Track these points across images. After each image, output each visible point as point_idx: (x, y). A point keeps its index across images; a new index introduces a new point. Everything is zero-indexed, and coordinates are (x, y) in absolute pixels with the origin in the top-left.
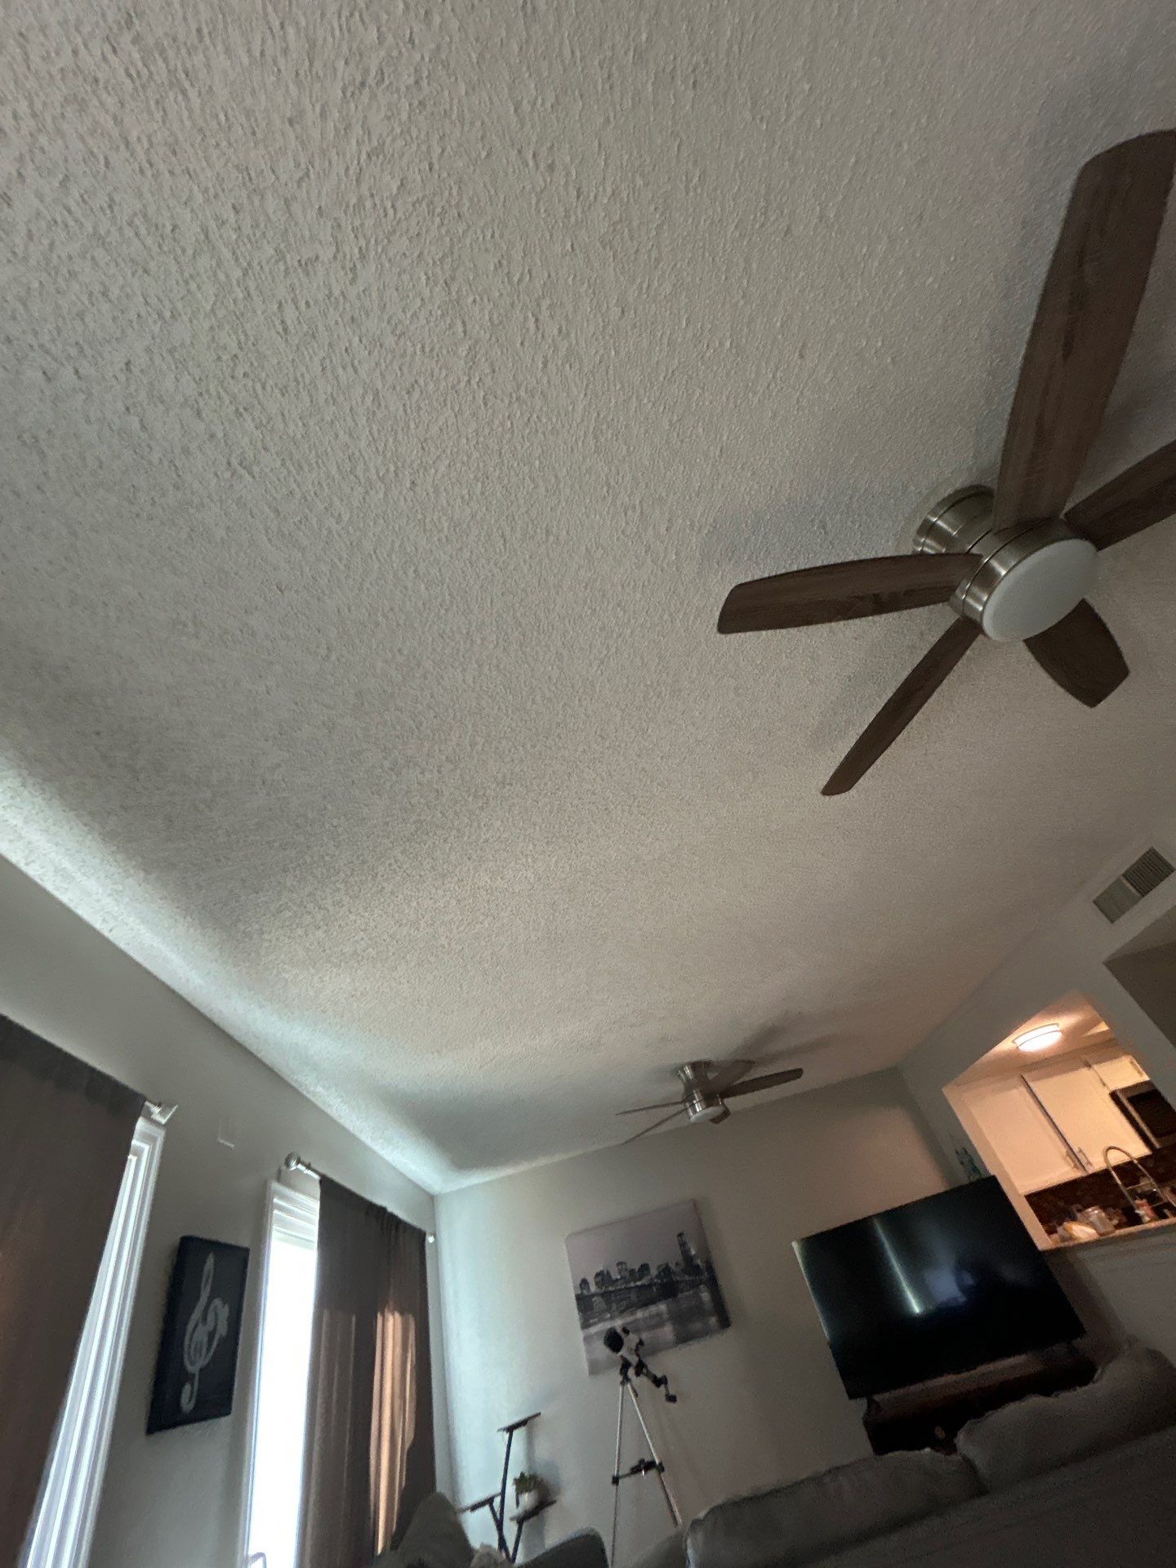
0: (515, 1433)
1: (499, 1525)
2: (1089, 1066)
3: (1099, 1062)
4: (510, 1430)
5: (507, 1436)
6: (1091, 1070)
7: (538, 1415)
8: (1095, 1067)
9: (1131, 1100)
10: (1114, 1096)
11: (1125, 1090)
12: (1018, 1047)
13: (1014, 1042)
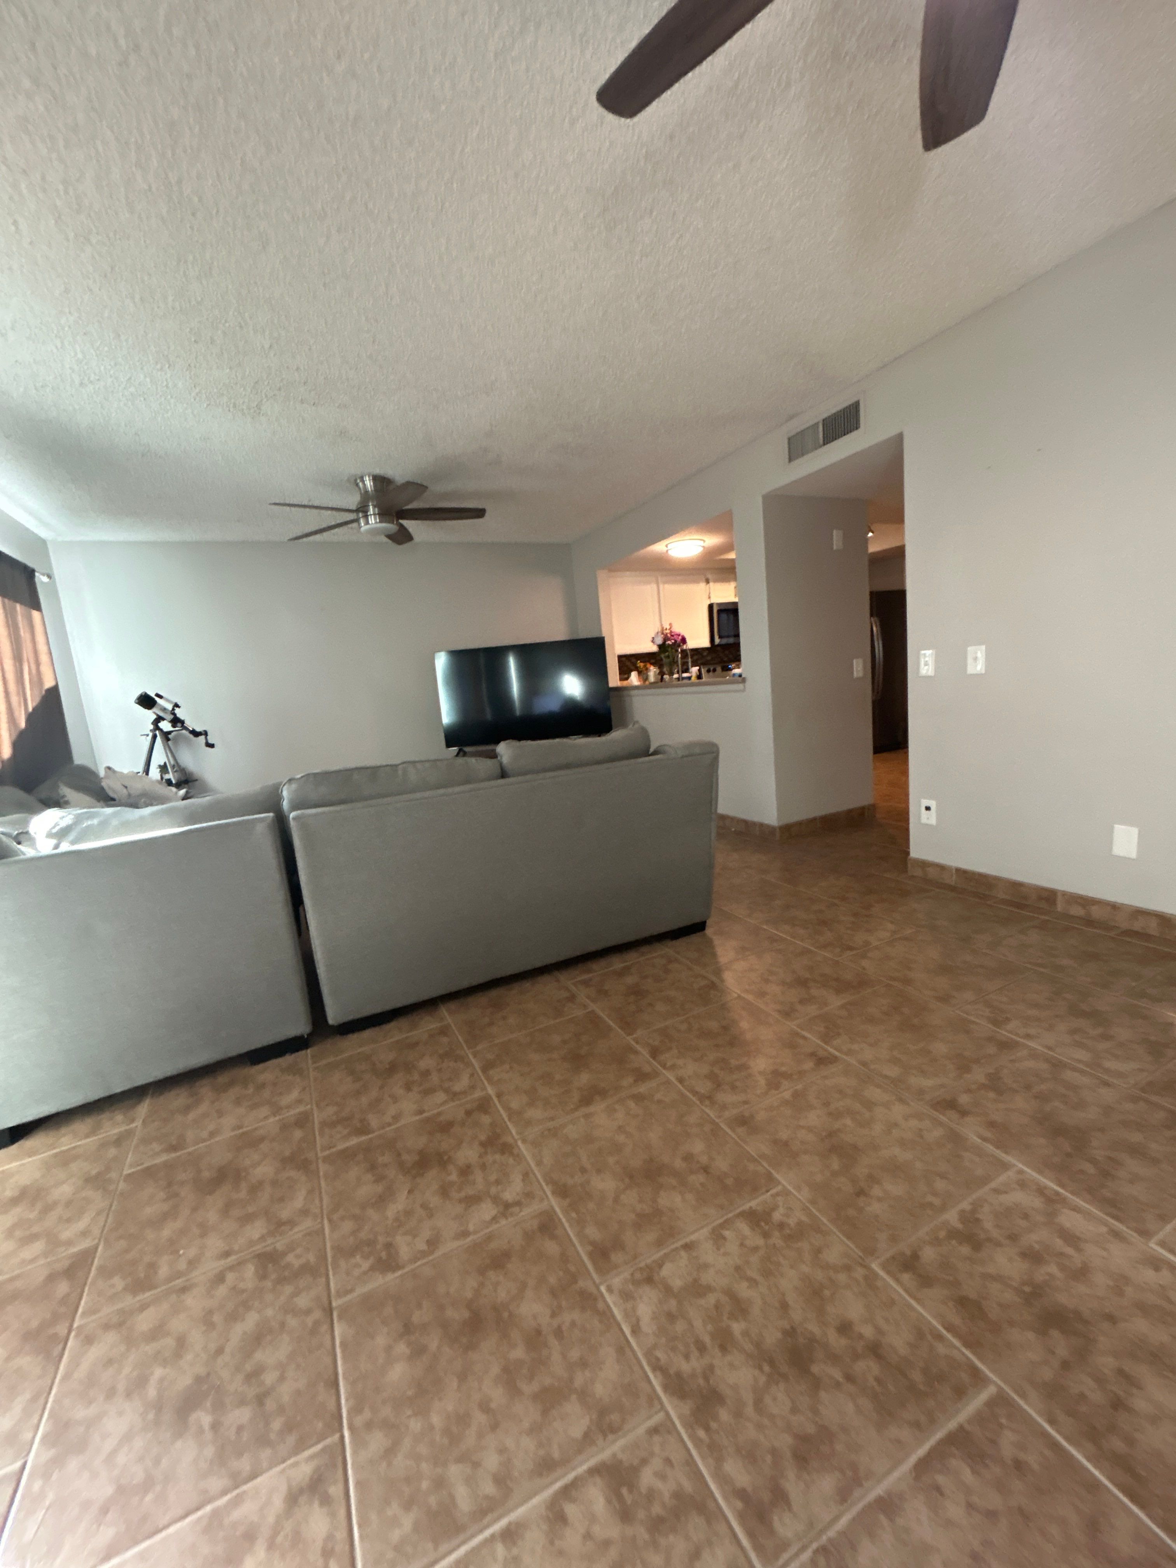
2: (708, 582)
3: (715, 581)
6: (708, 585)
8: (711, 584)
9: (719, 611)
10: (711, 607)
11: (719, 604)
12: (667, 551)
13: (667, 546)
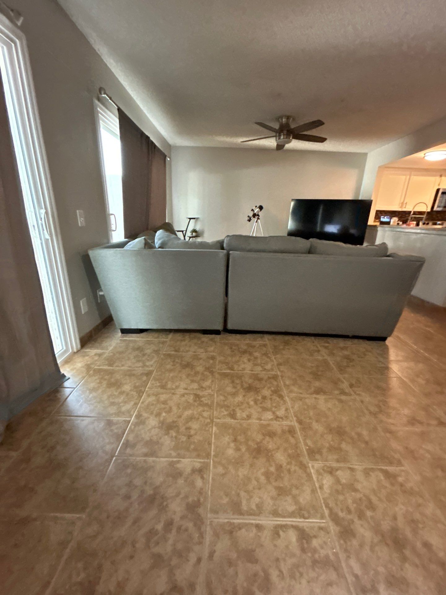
0: (191, 220)
1: (184, 236)
4: (190, 219)
5: (189, 220)
6: (440, 178)
7: (199, 218)
9: (442, 193)
10: (438, 190)
12: (424, 157)
13: (425, 154)
